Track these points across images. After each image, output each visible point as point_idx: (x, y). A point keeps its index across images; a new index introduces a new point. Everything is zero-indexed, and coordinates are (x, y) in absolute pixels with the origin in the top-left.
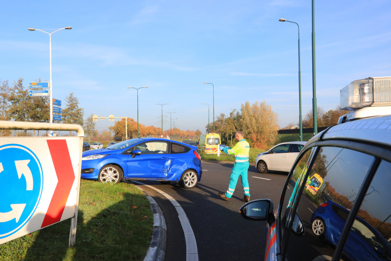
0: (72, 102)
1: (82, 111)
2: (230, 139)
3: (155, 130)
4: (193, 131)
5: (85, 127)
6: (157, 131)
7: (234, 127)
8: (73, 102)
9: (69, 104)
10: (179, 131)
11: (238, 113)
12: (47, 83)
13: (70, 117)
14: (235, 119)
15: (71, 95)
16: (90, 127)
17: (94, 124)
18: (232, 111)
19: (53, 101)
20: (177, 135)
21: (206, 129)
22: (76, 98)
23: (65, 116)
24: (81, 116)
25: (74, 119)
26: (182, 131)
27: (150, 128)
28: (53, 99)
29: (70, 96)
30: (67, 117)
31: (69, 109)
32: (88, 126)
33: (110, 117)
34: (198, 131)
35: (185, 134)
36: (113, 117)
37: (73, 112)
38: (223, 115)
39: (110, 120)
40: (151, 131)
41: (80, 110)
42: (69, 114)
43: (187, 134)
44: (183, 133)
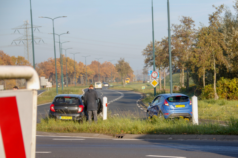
2: (209, 82)
4: (108, 65)
7: (222, 52)
10: (73, 63)
11: (228, 15)
14: (221, 31)
18: (215, 11)
20: (69, 76)
21: (145, 58)
26: (80, 64)
34: (121, 63)
35: (89, 71)
38: (187, 22)
43: (94, 71)
44: (84, 69)
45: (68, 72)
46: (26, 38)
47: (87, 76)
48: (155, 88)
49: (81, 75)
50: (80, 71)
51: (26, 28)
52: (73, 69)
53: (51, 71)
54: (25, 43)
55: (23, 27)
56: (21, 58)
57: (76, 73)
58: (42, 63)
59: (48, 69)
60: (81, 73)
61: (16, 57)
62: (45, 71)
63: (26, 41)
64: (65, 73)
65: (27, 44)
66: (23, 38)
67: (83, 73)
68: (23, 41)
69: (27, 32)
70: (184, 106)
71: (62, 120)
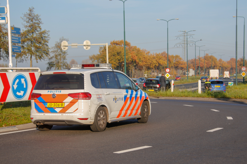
0: (32, 21)
1: (46, 35)
3: (169, 60)
5: (51, 58)
6: (174, 61)
8: (34, 21)
9: (28, 24)
12: (4, 8)
13: (30, 43)
15: (31, 11)
16: (59, 57)
17: (65, 53)
19: (11, 30)
22: (37, 16)
23: (24, 42)
24: (46, 41)
25: (36, 47)
27: (158, 57)
28: (11, 27)
29: (28, 12)
30: (26, 43)
31: (29, 31)
32: (56, 56)
33: (85, 43)
36: (89, 43)
37: (35, 36)
39: (85, 47)
40: (161, 62)
41: (44, 32)
42: (28, 39)
43: (230, 65)
44: (222, 64)
45: (210, 66)
46: (184, 43)
47: (225, 69)
48: (244, 77)
49: (220, 68)
50: (220, 65)
51: (184, 36)
52: (214, 63)
53: (198, 65)
54: (183, 46)
55: (182, 35)
56: (177, 56)
57: (216, 66)
58: (192, 60)
59: (196, 63)
60: (220, 67)
61: (174, 55)
62: (193, 65)
63: (184, 44)
64: (208, 67)
65: (184, 46)
66: (182, 43)
67: (222, 66)
68: (182, 44)
69: (185, 39)
70: (220, 86)
71: (148, 91)
